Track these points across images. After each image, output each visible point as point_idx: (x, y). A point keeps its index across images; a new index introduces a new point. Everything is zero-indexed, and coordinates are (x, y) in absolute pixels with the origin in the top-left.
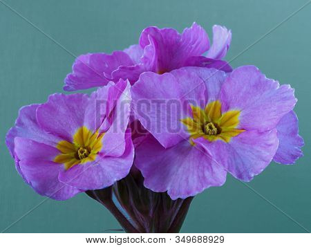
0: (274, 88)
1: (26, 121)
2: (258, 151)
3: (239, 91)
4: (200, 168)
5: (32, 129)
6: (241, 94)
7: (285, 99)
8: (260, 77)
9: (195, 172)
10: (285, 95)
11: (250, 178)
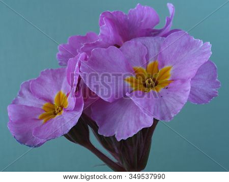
0: (199, 46)
1: (25, 92)
2: (178, 97)
3: (172, 52)
4: (137, 114)
5: (29, 97)
6: (173, 54)
7: (204, 53)
8: (189, 39)
9: (133, 118)
10: (205, 50)
11: (170, 118)
